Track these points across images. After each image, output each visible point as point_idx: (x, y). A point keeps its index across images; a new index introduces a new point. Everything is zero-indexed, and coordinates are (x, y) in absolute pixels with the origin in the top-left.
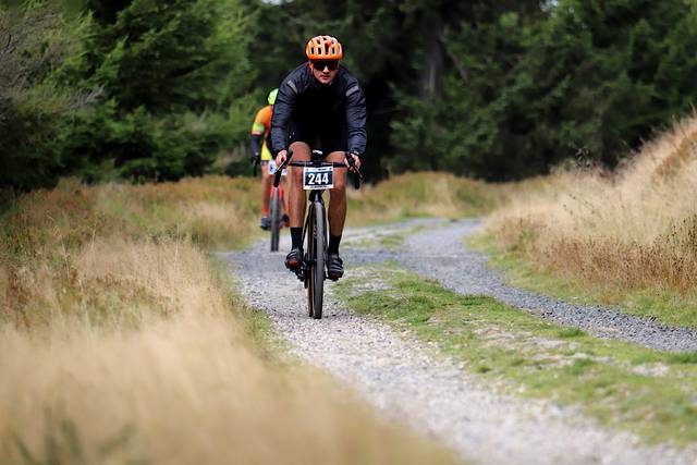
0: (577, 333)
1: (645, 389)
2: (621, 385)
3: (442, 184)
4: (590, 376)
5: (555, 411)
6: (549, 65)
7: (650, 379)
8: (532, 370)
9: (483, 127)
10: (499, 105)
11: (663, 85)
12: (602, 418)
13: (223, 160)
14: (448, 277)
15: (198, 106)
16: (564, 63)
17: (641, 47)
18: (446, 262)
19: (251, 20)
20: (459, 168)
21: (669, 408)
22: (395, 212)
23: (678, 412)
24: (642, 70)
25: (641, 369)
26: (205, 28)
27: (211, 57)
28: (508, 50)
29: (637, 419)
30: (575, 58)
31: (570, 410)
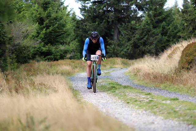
0: (150, 94)
1: (165, 106)
2: (159, 106)
3: (119, 60)
4: (152, 104)
5: (144, 112)
6: (143, 33)
7: (166, 104)
8: (139, 103)
9: (128, 47)
10: (131, 42)
11: (169, 37)
12: (155, 113)
13: (68, 56)
14: (120, 81)
15: (62, 43)
16: (146, 32)
17: (164, 28)
18: (120, 78)
19: (74, 23)
20: (122, 57)
21: (170, 111)
22: (108, 67)
23: (172, 112)
24: (164, 33)
25: (164, 102)
26: (64, 26)
27: (65, 32)
28: (133, 29)
29: (163, 113)
30: (149, 31)
31: (148, 112)
